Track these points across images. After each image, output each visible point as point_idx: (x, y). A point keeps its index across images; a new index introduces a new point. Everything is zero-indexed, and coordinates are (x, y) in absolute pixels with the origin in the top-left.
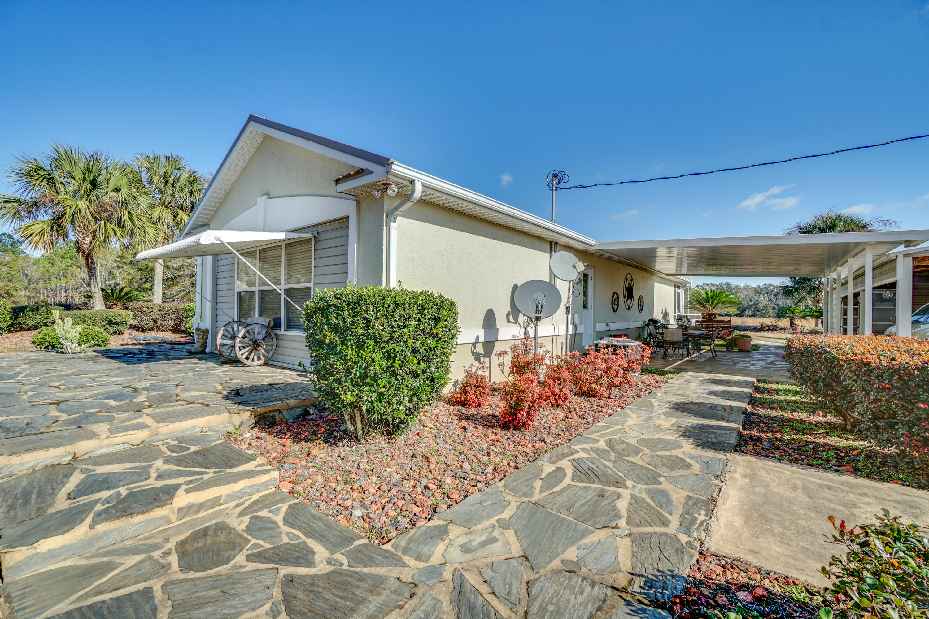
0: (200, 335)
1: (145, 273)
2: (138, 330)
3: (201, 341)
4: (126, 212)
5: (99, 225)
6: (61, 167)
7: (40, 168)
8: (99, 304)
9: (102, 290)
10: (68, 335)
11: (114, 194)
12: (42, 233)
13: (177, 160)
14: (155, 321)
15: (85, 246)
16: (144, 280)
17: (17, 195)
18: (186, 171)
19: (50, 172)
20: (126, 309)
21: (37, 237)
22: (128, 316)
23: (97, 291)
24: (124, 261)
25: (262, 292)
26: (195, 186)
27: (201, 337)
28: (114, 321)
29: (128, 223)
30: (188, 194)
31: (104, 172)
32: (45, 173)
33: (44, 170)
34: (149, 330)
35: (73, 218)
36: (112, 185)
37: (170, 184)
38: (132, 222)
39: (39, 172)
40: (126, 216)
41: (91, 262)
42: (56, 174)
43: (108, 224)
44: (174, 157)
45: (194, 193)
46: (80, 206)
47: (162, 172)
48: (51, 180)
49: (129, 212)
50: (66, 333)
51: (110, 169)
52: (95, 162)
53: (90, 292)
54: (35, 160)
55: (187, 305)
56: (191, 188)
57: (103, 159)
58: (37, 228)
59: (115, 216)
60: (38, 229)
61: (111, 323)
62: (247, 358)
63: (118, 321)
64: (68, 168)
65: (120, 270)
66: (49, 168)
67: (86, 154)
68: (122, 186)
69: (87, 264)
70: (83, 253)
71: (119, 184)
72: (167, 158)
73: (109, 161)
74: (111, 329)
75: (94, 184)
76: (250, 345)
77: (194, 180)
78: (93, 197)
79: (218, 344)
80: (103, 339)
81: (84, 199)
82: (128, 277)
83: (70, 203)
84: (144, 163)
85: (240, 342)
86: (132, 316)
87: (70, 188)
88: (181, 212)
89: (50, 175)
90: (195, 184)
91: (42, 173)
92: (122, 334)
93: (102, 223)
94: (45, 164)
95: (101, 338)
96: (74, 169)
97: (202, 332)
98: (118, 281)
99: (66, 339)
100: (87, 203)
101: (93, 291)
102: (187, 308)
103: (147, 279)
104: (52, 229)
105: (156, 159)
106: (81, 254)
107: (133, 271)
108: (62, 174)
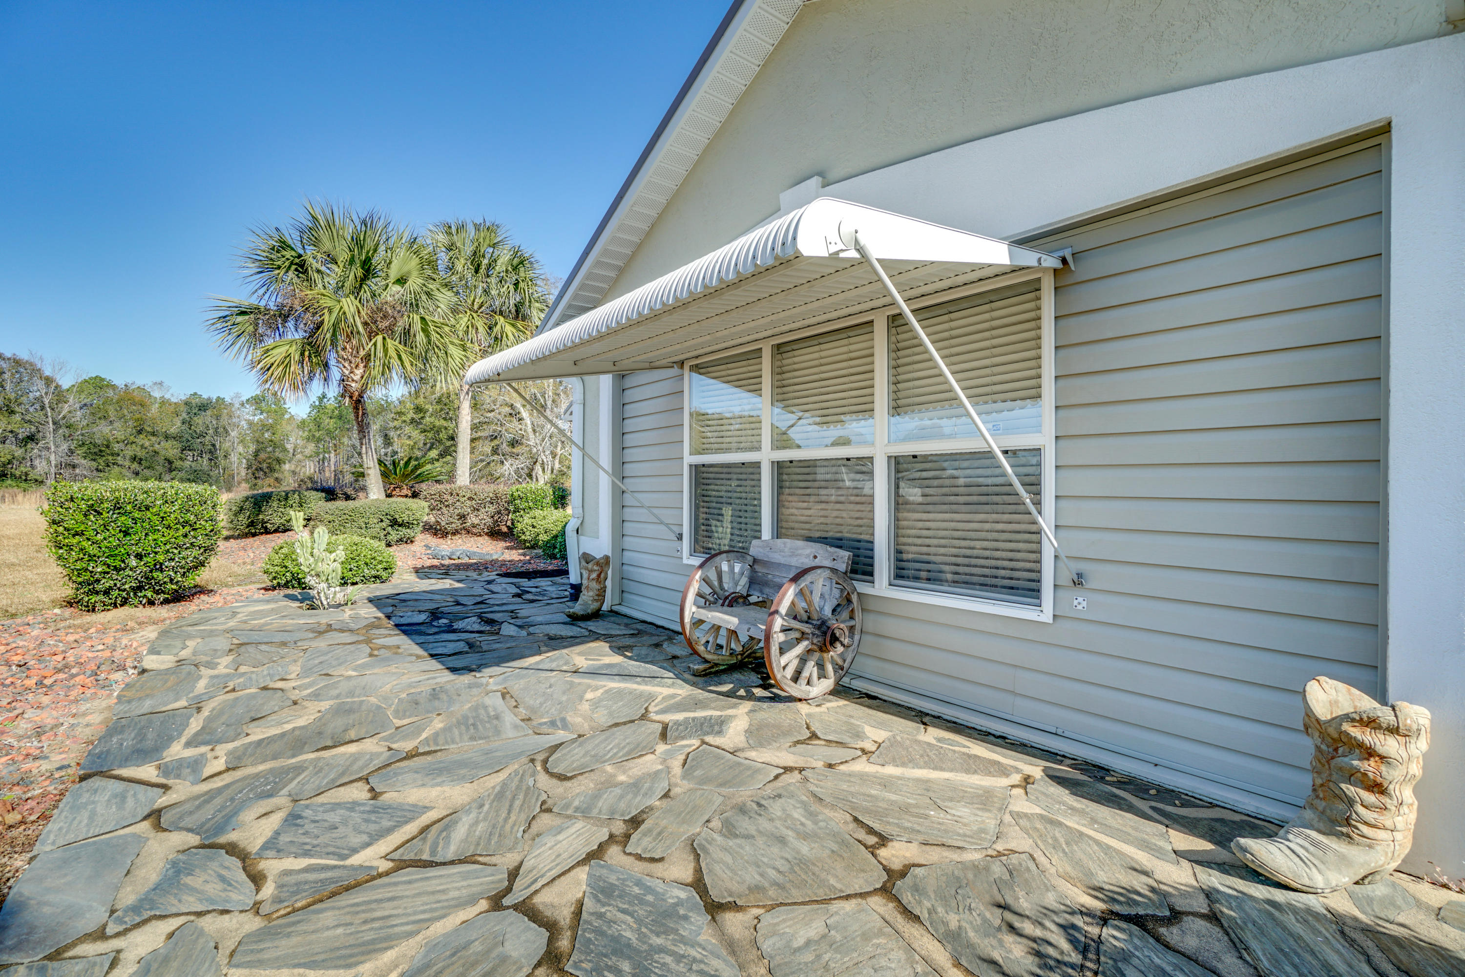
0: (591, 571)
1: (430, 435)
2: (435, 534)
3: (594, 585)
4: (417, 318)
5: (375, 344)
6: (316, 242)
7: (284, 245)
8: (375, 490)
9: (380, 462)
10: (321, 567)
11: (397, 288)
12: (286, 362)
13: (491, 229)
14: (462, 517)
15: (353, 385)
16: (428, 445)
17: (254, 301)
18: (507, 247)
19: (301, 252)
20: (415, 495)
21: (281, 368)
22: (420, 510)
23: (371, 464)
24: (404, 418)
25: (780, 467)
26: (522, 274)
27: (594, 575)
28: (400, 520)
29: (420, 337)
30: (512, 288)
31: (382, 248)
32: (293, 254)
33: (293, 249)
34: (454, 534)
35: (334, 331)
36: (394, 272)
37: (482, 270)
38: (428, 336)
39: (284, 253)
40: (417, 326)
41: (363, 414)
42: (309, 253)
43: (388, 340)
44: (488, 224)
45: (521, 285)
46: (346, 308)
47: (469, 249)
48: (301, 267)
49: (423, 319)
50: (316, 561)
51: (391, 242)
52: (369, 233)
53: (361, 466)
54: (277, 229)
55: (514, 488)
56: (516, 277)
57: (381, 222)
58: (279, 354)
59: (401, 324)
60: (281, 353)
61: (394, 523)
62: (796, 679)
63: (406, 519)
64: (327, 245)
65: (398, 432)
66: (299, 244)
67: (355, 218)
68: (409, 273)
69: (357, 417)
70: (351, 397)
71: (405, 269)
72: (477, 227)
73: (390, 229)
74: (394, 536)
75: (368, 271)
76: (803, 636)
77: (522, 262)
78: (365, 294)
79: (687, 620)
80: (384, 565)
81: (352, 297)
82: (408, 442)
83: (329, 303)
84: (442, 238)
85: (785, 630)
86: (427, 510)
87: (332, 281)
88: (502, 319)
89: (300, 256)
90: (522, 269)
91: (288, 254)
92: (412, 542)
93: (379, 338)
94: (292, 237)
95: (381, 562)
96: (337, 244)
97: (598, 564)
98: (396, 447)
99: (318, 575)
100: (357, 302)
101: (365, 466)
102: (516, 494)
103: (432, 444)
104: (302, 354)
105: (461, 228)
106: (347, 399)
107: (416, 434)
108: (319, 255)
